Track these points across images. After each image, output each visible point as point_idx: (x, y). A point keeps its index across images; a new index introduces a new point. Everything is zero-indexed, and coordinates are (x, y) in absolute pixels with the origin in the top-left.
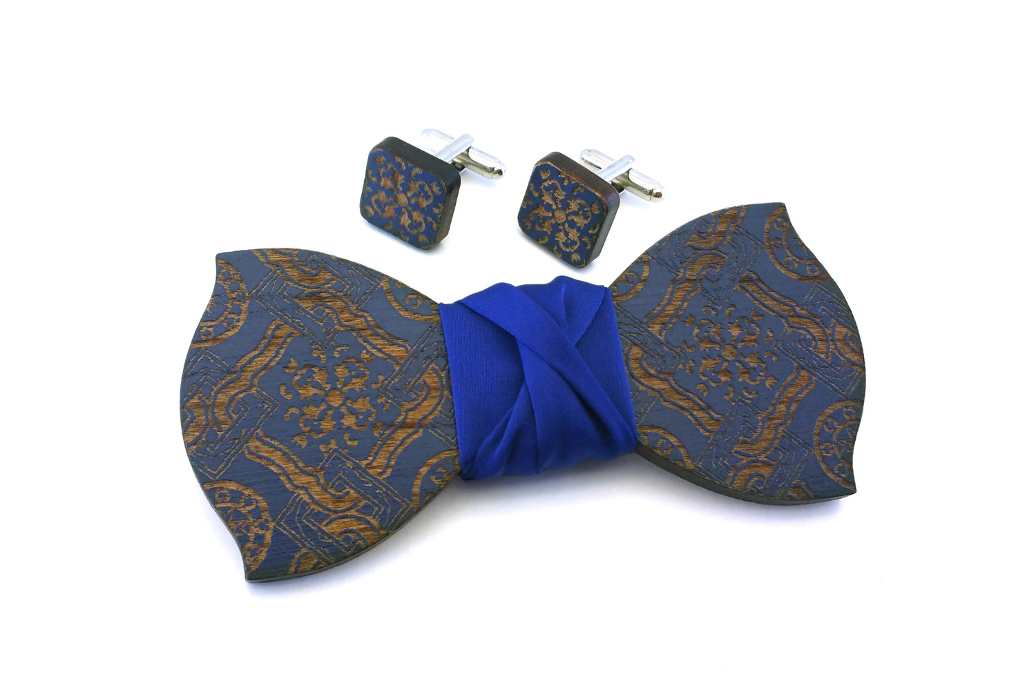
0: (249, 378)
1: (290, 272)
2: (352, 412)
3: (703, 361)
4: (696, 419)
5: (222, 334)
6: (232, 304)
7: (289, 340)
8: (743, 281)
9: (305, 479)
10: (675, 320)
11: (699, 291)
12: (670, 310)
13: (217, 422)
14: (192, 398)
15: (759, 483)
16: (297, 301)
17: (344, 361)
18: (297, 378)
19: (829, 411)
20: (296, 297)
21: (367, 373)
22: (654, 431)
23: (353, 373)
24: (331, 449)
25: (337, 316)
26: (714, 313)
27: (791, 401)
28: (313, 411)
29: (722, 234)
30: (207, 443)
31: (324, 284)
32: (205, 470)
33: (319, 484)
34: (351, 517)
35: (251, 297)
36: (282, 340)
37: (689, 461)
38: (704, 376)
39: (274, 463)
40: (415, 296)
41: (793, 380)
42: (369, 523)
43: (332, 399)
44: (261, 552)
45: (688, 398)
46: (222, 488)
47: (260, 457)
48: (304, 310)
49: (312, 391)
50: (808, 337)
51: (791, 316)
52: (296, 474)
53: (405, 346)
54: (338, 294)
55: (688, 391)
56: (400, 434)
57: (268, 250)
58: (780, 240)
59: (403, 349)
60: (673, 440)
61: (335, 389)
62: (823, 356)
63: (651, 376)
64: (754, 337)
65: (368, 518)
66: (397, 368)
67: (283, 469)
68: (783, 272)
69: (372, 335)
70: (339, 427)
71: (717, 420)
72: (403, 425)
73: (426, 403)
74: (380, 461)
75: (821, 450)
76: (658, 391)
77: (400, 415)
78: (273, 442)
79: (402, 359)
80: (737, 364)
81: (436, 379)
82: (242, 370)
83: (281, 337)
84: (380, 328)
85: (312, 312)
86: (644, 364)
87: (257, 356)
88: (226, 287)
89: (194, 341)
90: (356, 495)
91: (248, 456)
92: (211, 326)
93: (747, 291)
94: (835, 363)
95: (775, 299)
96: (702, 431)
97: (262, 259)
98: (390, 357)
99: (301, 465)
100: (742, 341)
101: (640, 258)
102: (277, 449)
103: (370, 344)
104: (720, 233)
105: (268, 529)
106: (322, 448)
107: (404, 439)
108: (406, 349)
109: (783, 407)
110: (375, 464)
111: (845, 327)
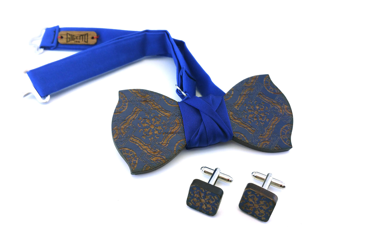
0: (129, 122)
1: (139, 95)
2: (157, 130)
3: (249, 115)
4: (248, 130)
5: (122, 111)
6: (124, 103)
7: (139, 112)
8: (259, 94)
9: (146, 147)
10: (241, 105)
11: (247, 97)
12: (240, 102)
13: (122, 133)
14: (115, 127)
15: (266, 146)
16: (141, 102)
17: (154, 117)
18: (142, 121)
19: (284, 127)
20: (140, 101)
21: (160, 120)
22: (237, 133)
23: (156, 120)
24: (152, 139)
25: (151, 106)
26: (251, 103)
27: (274, 125)
28: (147, 130)
29: (253, 83)
30: (119, 138)
31: (147, 98)
32: (119, 145)
33: (149, 148)
34: (158, 156)
35: (129, 101)
36: (137, 112)
37: (247, 141)
38: (250, 119)
39: (137, 143)
40: (171, 100)
41: (274, 119)
42: (163, 158)
43: (151, 127)
44: (135, 165)
45: (246, 125)
46: (124, 150)
47: (134, 142)
48: (142, 104)
49: (146, 125)
50: (277, 108)
51: (272, 103)
52: (143, 146)
53: (170, 113)
54: (151, 100)
55: (246, 123)
56: (170, 135)
57: (132, 89)
58: (268, 84)
59: (169, 114)
60: (242, 135)
61: (152, 124)
62: (281, 113)
63: (235, 119)
64: (263, 109)
65: (163, 157)
66: (168, 119)
67: (140, 145)
68: (269, 92)
69: (161, 110)
70: (154, 134)
71: (254, 130)
72: (170, 133)
73: (176, 127)
74: (165, 142)
75: (282, 137)
76: (238, 123)
77: (170, 130)
78: (136, 138)
79: (169, 116)
80: (258, 116)
81: (179, 121)
82: (128, 120)
83: (137, 111)
84: (163, 108)
85: (145, 105)
86: (234, 116)
87: (131, 116)
88: (122, 99)
89: (114, 113)
90: (159, 151)
91: (130, 142)
92: (119, 109)
93: (260, 97)
94: (285, 114)
95: (267, 99)
96: (250, 133)
97: (131, 92)
98: (166, 116)
99: (144, 143)
100: (259, 110)
101: (231, 89)
102: (138, 139)
103: (160, 113)
104: (252, 82)
105: (137, 160)
106: (150, 139)
107: (171, 137)
108: (170, 114)
109: (271, 126)
110: (163, 143)
111: (287, 105)
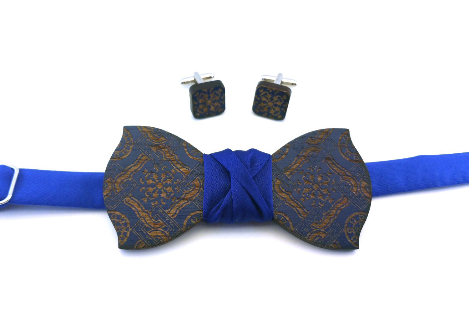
0: (129, 174)
1: (150, 136)
2: (165, 191)
3: (305, 189)
4: (298, 211)
5: (122, 156)
6: (127, 146)
7: (146, 161)
8: (326, 159)
9: (145, 214)
10: (296, 171)
11: (307, 161)
12: (294, 167)
13: (116, 189)
14: (108, 179)
15: (319, 240)
16: (151, 147)
17: (165, 172)
18: (147, 176)
19: (353, 215)
20: (151, 146)
21: (173, 177)
22: (280, 214)
23: (168, 177)
24: (155, 204)
25: (165, 154)
26: (312, 170)
27: (338, 209)
28: (151, 189)
29: (321, 139)
30: (111, 196)
31: (161, 142)
32: (109, 206)
33: (149, 217)
34: (159, 230)
35: (133, 144)
36: (143, 161)
37: (292, 227)
38: (304, 195)
39: (134, 207)
40: (195, 150)
41: (340, 201)
42: (165, 234)
43: (158, 185)
44: (125, 239)
45: (296, 203)
46: (114, 213)
47: (129, 204)
48: (153, 151)
49: (152, 182)
50: (350, 184)
51: (344, 175)
52: (141, 212)
53: (188, 169)
54: (166, 146)
55: (296, 200)
56: (182, 202)
57: (143, 126)
58: (345, 144)
59: (188, 170)
60: (287, 218)
61: (160, 182)
62: (354, 193)
63: (283, 192)
64: (327, 182)
65: (165, 232)
66: (184, 177)
67: (137, 209)
68: (344, 157)
69: (176, 163)
70: (160, 196)
71: (306, 213)
72: (183, 199)
73: (193, 192)
74: (173, 211)
75: (347, 230)
76: (285, 198)
77: (183, 195)
78: (134, 199)
79: (186, 174)
80: (318, 192)
81: (199, 183)
82: (127, 170)
83: (143, 160)
84: (180, 161)
85: (155, 152)
86: (281, 187)
87: (133, 166)
88: (126, 139)
89: (112, 158)
90: (162, 223)
91: (125, 203)
92: (118, 153)
93: (327, 163)
94: (360, 196)
95: (338, 168)
96: (299, 216)
97: (140, 130)
98: (182, 173)
99: (144, 209)
100: (322, 183)
101: (286, 145)
102: (136, 202)
103: (175, 166)
104: (320, 138)
105: (128, 231)
106: (152, 204)
107: (183, 204)
108: (189, 170)
109: (334, 211)
110: (171, 212)
111: (366, 182)
